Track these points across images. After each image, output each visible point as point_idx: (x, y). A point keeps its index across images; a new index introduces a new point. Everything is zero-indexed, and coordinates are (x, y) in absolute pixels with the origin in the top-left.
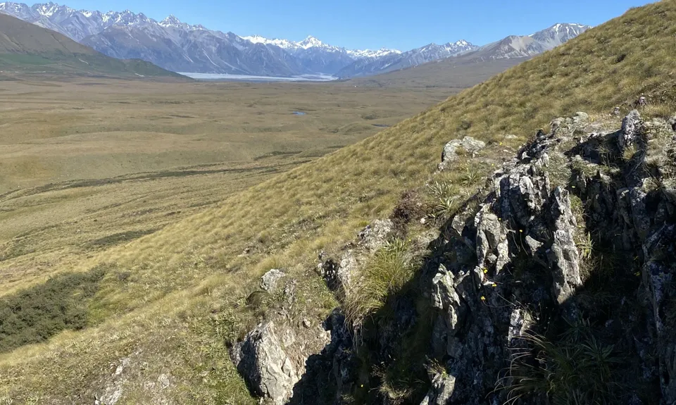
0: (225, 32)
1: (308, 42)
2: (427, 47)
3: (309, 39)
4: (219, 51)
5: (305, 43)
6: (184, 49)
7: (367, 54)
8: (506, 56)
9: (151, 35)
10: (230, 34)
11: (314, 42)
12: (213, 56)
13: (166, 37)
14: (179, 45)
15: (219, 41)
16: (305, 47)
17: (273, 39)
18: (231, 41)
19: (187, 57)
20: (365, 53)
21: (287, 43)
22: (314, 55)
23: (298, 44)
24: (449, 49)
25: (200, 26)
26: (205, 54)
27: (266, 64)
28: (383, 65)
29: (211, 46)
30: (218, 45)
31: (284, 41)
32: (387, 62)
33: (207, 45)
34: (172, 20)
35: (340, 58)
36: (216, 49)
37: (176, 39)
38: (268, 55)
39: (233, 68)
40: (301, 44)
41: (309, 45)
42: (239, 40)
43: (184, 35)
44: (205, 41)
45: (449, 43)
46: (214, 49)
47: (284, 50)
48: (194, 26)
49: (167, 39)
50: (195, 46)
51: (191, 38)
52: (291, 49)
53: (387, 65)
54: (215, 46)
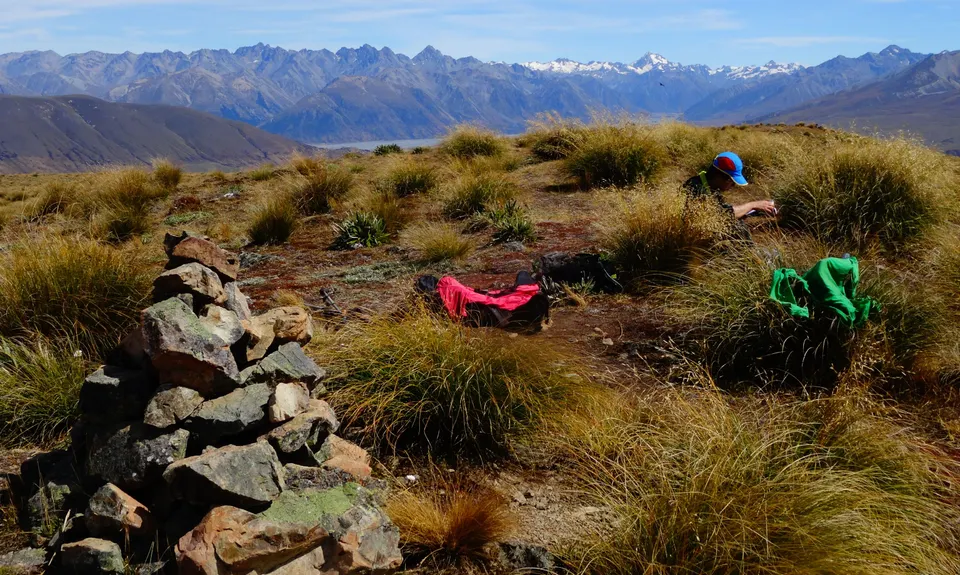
0: (509, 63)
4: (494, 99)
6: (443, 101)
7: (741, 75)
8: (922, 91)
9: (395, 86)
10: (516, 66)
11: (655, 62)
13: (416, 85)
14: (435, 96)
15: (493, 82)
18: (516, 78)
19: (446, 114)
23: (629, 67)
25: (470, 59)
26: (473, 105)
29: (482, 93)
30: (492, 89)
33: (477, 90)
36: (489, 96)
37: (426, 86)
38: (571, 95)
40: (635, 66)
41: (647, 67)
42: (529, 75)
43: (442, 79)
44: (474, 85)
46: (486, 96)
49: (416, 90)
50: (458, 94)
51: (453, 84)
54: (488, 92)
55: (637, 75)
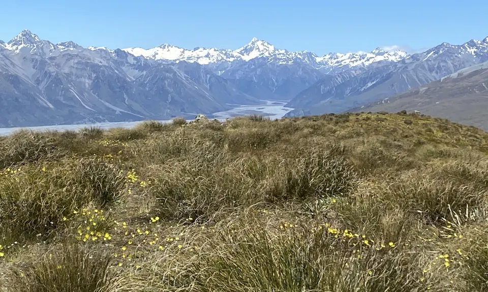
0: (111, 49)
1: (251, 49)
2: (437, 48)
3: (253, 43)
4: (96, 86)
5: (247, 51)
6: (40, 87)
7: (348, 62)
10: (118, 52)
11: (261, 48)
12: (86, 94)
13: (12, 71)
14: (32, 83)
15: (95, 68)
16: (246, 58)
17: (195, 49)
18: (118, 64)
19: (44, 101)
20: (345, 59)
21: (215, 53)
22: (259, 71)
23: (235, 54)
24: (472, 50)
25: (71, 44)
26: (73, 92)
27: (172, 98)
28: (365, 83)
29: (83, 79)
30: (94, 75)
31: (212, 52)
32: (371, 79)
33: (77, 77)
34: (28, 37)
35: (300, 73)
36: (91, 82)
37: (26, 73)
38: (176, 82)
39: (118, 110)
40: (241, 53)
41: (254, 54)
42: (132, 61)
43: (40, 64)
44: (74, 71)
45: (472, 41)
46: (87, 82)
47: (207, 69)
48: (62, 44)
49: (12, 76)
50: (57, 81)
51: (52, 69)
52: (221, 65)
53: (370, 84)
54: (90, 78)
55: (245, 62)
